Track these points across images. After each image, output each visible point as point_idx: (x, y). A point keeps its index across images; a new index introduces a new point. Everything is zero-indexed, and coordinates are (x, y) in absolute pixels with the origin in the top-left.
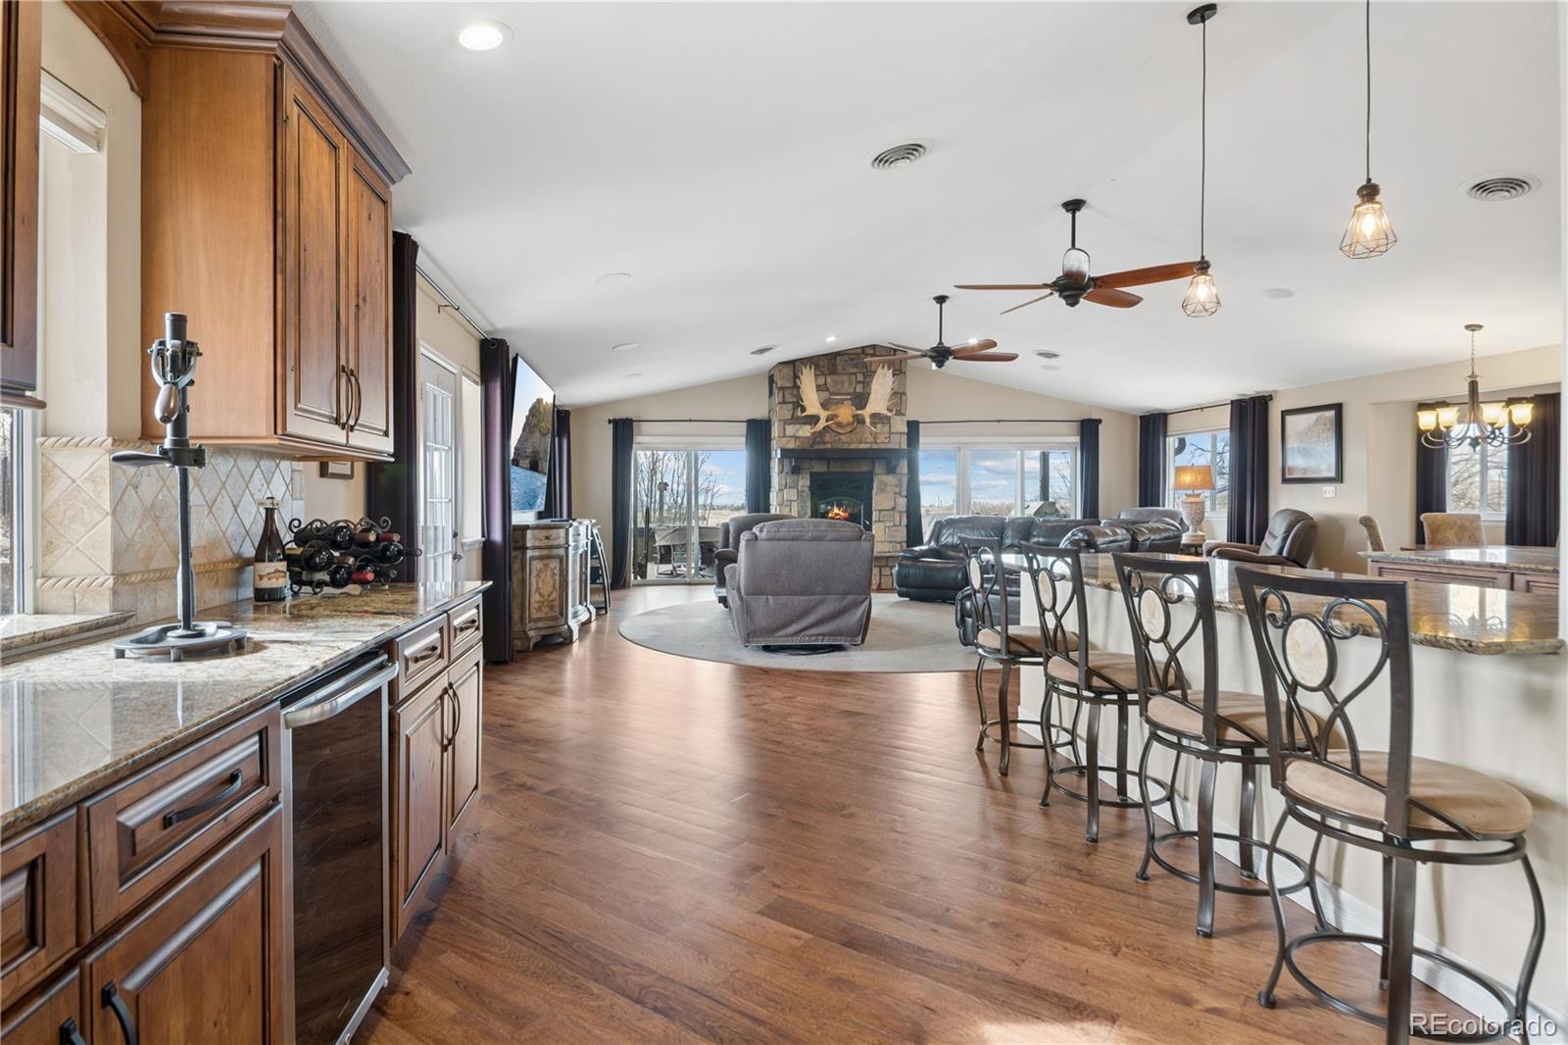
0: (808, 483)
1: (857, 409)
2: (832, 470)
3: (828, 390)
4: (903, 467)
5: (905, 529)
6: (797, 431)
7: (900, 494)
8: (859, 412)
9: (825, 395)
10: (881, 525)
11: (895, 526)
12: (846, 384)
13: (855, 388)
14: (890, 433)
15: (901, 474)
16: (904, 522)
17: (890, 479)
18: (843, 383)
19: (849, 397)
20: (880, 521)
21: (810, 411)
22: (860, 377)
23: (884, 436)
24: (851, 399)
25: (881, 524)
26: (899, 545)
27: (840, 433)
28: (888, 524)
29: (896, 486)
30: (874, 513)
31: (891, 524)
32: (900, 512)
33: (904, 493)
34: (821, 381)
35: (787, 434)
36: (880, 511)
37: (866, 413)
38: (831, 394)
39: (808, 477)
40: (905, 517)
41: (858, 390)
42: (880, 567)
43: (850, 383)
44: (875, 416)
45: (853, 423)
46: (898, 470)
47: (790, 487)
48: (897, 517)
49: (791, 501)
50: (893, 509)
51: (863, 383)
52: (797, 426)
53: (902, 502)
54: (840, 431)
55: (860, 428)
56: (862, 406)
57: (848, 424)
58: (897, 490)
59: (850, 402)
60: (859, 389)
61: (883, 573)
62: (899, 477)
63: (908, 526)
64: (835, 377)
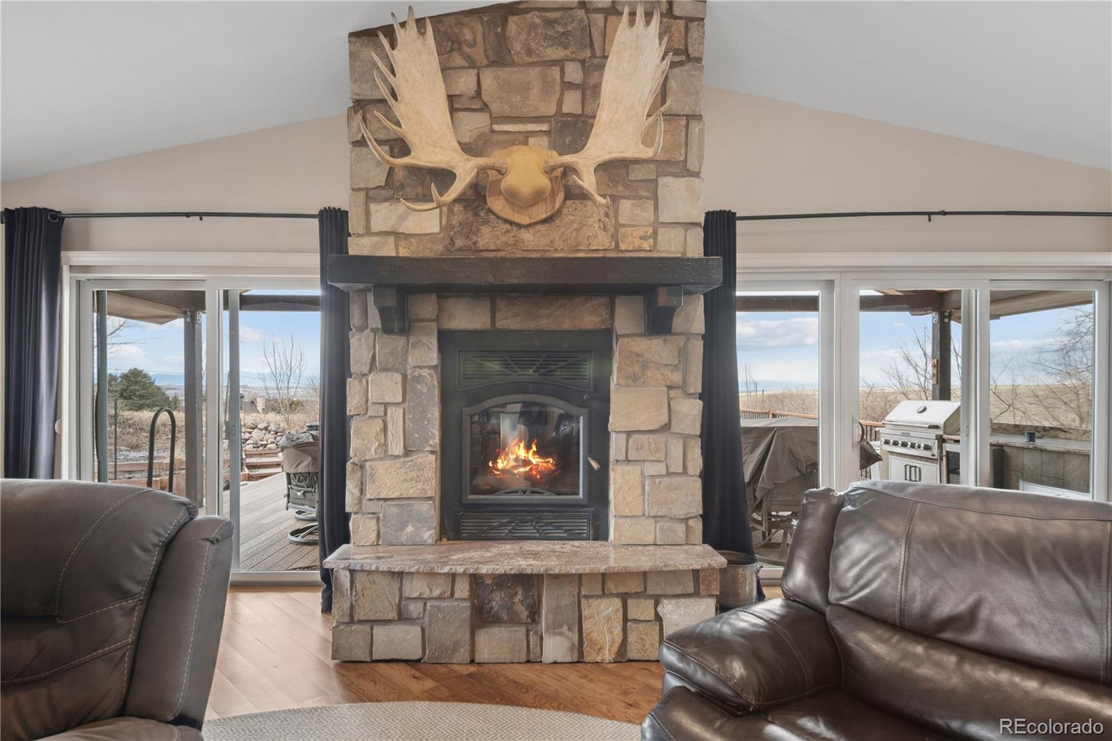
0: (433, 357)
1: (560, 154)
2: (501, 324)
3: (485, 108)
4: (693, 317)
5: (698, 484)
6: (402, 218)
7: (683, 387)
8: (568, 159)
9: (475, 123)
10: (633, 472)
11: (669, 474)
12: (535, 92)
13: (560, 103)
14: (657, 225)
15: (688, 335)
16: (696, 462)
17: (657, 349)
18: (525, 89)
19: (545, 127)
20: (627, 460)
21: (424, 156)
22: (574, 73)
23: (640, 232)
24: (547, 133)
25: (630, 468)
26: (681, 528)
27: (519, 226)
28: (651, 469)
29: (675, 368)
30: (613, 436)
31: (661, 468)
32: (686, 438)
33: (696, 386)
34: (465, 83)
35: (375, 227)
36: (629, 434)
37: (586, 161)
38: (495, 119)
39: (434, 341)
40: (698, 451)
41: (566, 109)
42: (624, 597)
43: (547, 89)
44: (612, 169)
45: (553, 194)
46: (678, 323)
47: (386, 369)
48: (676, 449)
49: (386, 405)
50: (666, 428)
51: (582, 87)
52: (402, 206)
53: (690, 412)
54: (517, 218)
55: (573, 212)
56: (578, 145)
57: (538, 197)
58: (676, 378)
59: (545, 141)
60: (571, 103)
61: (632, 615)
62: (681, 341)
63: (707, 476)
64: (505, 73)
